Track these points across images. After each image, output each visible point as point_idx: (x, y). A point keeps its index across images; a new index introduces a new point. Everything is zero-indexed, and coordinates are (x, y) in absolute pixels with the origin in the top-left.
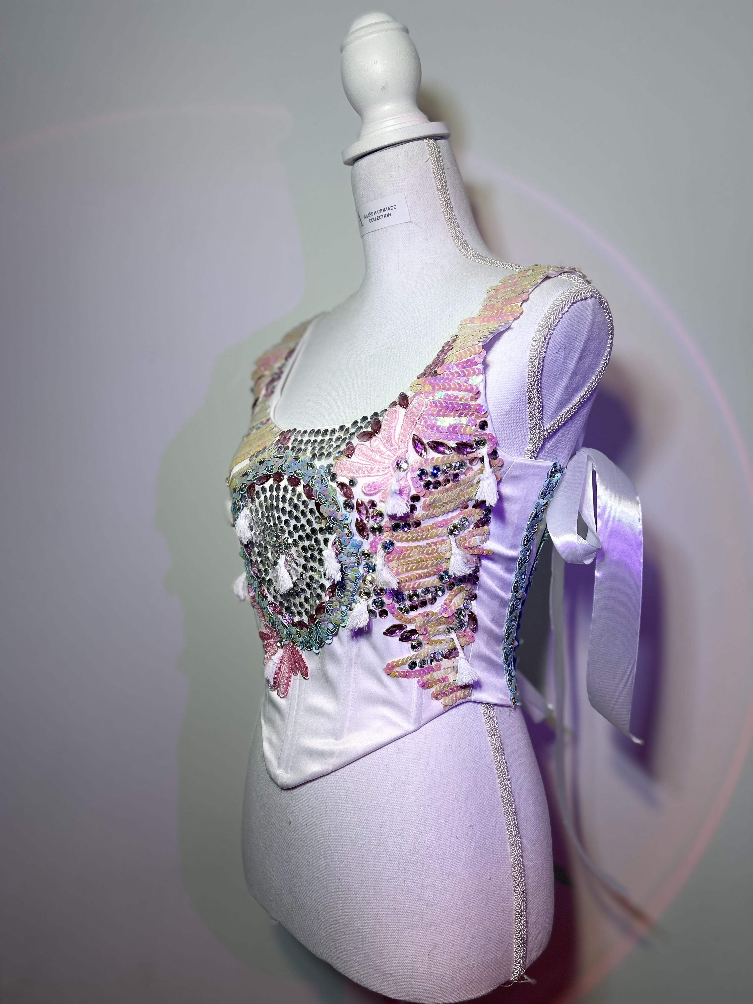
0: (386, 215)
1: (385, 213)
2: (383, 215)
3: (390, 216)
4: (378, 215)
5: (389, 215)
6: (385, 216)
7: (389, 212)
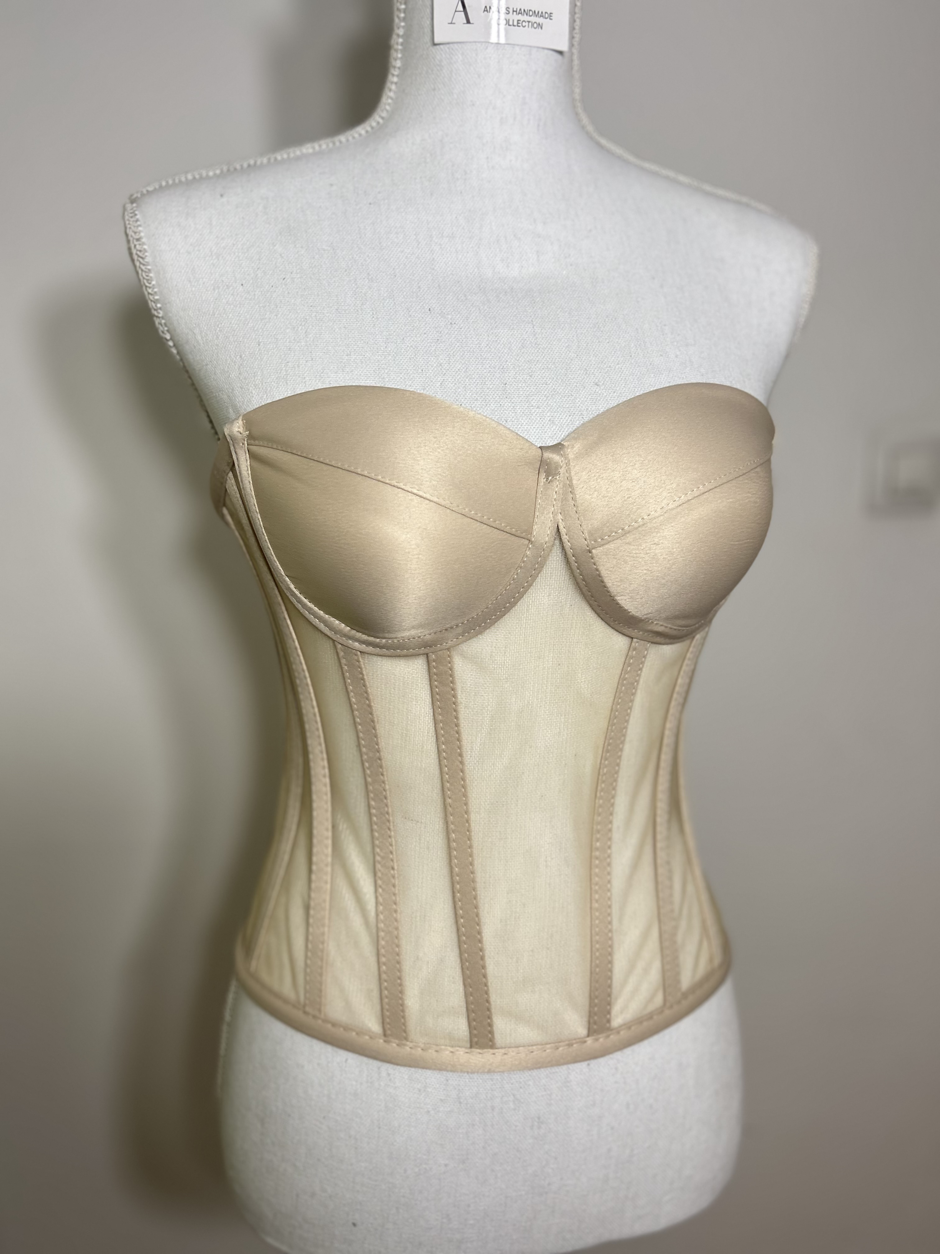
0: (535, 25)
1: (533, 19)
2: (529, 22)
4: (520, 17)
5: (540, 26)
6: (533, 25)
7: (540, 20)
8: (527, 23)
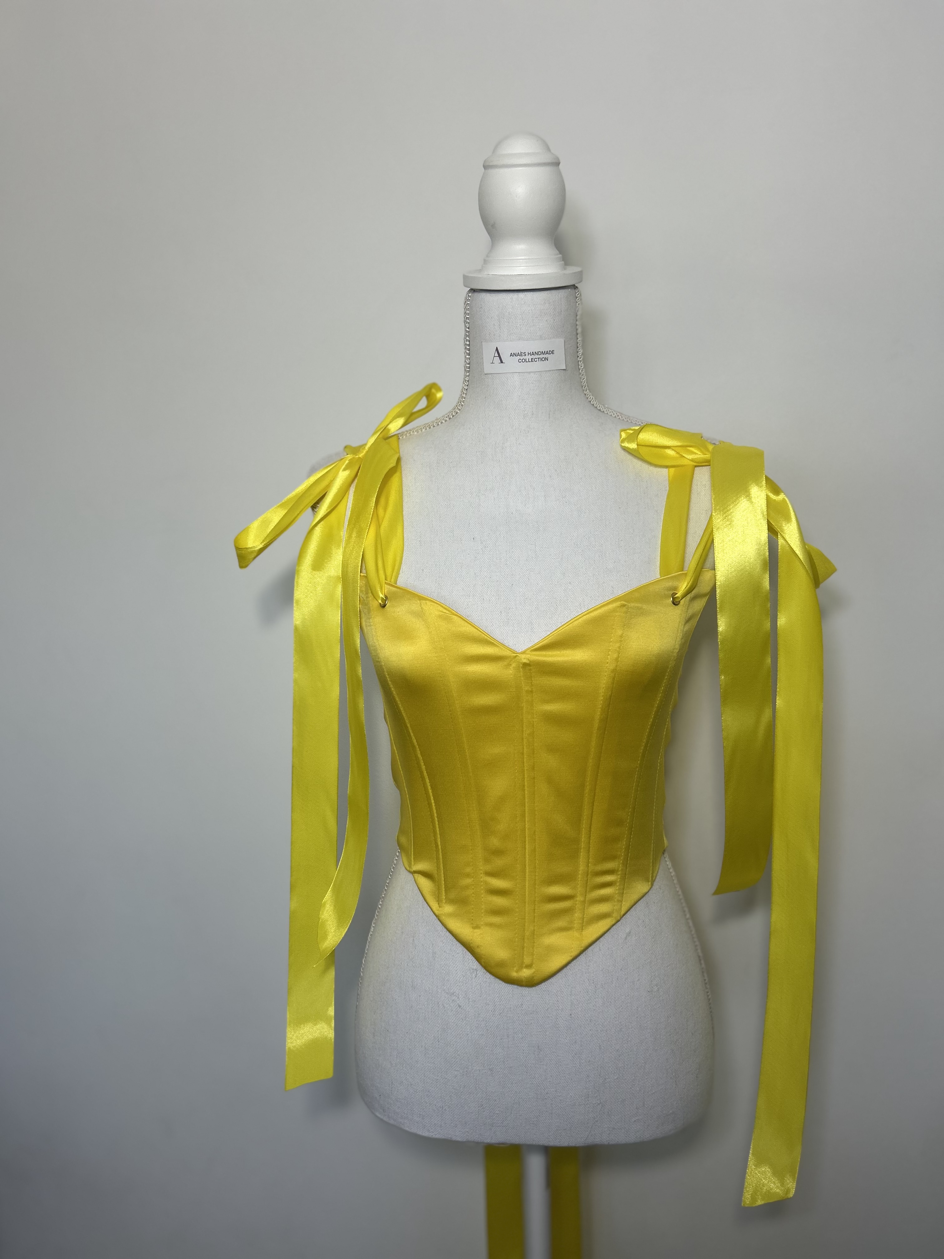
1: (541, 356)
3: (548, 360)
4: (533, 357)
5: (546, 359)
6: (542, 359)
7: (547, 356)
8: (538, 359)
